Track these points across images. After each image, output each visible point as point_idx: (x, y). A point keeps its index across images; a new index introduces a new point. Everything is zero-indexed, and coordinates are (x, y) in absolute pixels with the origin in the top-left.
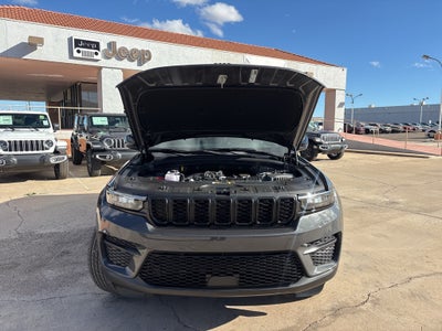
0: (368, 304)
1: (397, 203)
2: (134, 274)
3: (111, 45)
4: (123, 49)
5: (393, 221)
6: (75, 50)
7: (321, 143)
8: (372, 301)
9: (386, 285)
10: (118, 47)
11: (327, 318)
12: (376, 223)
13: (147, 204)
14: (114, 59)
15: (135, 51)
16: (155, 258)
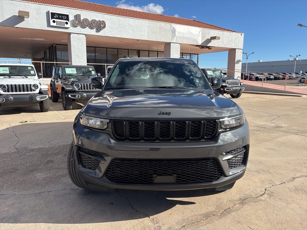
0: (265, 195)
1: (282, 127)
2: (101, 175)
3: (77, 17)
4: (86, 20)
5: (279, 139)
6: (51, 21)
7: (226, 87)
8: (268, 194)
9: (277, 183)
10: (82, 18)
11: (237, 206)
12: (267, 141)
13: (110, 124)
14: (79, 27)
15: (94, 21)
16: (116, 163)
